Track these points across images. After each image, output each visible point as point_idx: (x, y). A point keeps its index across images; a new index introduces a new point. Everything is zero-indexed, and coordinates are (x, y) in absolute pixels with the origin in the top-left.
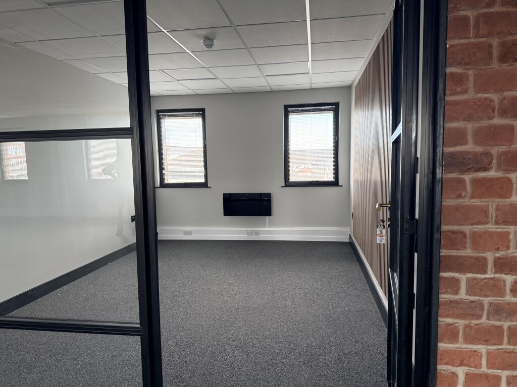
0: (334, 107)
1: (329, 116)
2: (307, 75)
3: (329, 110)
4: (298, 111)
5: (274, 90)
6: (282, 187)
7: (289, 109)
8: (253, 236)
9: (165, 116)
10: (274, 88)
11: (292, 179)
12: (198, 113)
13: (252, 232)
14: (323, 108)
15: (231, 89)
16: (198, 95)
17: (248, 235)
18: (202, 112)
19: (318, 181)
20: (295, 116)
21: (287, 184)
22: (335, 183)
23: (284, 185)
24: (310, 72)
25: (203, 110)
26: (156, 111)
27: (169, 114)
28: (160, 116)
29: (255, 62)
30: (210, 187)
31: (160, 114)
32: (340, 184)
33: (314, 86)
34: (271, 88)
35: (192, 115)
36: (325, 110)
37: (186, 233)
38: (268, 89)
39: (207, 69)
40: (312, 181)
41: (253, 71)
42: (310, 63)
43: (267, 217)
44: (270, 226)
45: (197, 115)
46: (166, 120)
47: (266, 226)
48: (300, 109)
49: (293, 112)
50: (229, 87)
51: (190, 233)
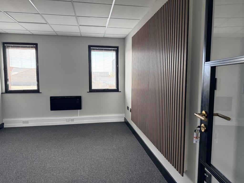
0: (116, 49)
1: (113, 54)
2: (104, 27)
3: (113, 50)
4: (96, 49)
5: (82, 35)
6: (88, 92)
7: (91, 48)
8: (70, 122)
9: (9, 47)
10: (83, 35)
11: (93, 88)
12: (33, 46)
13: (69, 120)
14: (110, 49)
15: (55, 32)
16: (33, 35)
17: (67, 121)
18: (35, 46)
19: (108, 89)
20: (94, 52)
21: (90, 91)
22: (117, 90)
23: (89, 91)
24: (107, 26)
25: (36, 44)
26: (2, 43)
27: (12, 45)
28: (5, 46)
29: (75, 14)
30: (41, 93)
31: (5, 45)
32: (119, 91)
33: (106, 36)
34: (81, 34)
35: (29, 47)
36: (111, 50)
37: (24, 122)
38: (79, 35)
39: (41, 15)
40: (105, 89)
41: (72, 21)
42: (108, 19)
43: (79, 110)
44: (80, 115)
45: (32, 47)
46: (9, 50)
47: (78, 115)
48: (97, 48)
49: (94, 49)
50: (54, 31)
51: (27, 122)
